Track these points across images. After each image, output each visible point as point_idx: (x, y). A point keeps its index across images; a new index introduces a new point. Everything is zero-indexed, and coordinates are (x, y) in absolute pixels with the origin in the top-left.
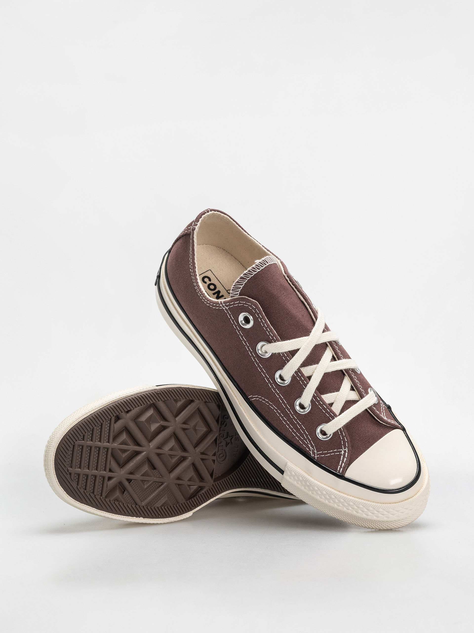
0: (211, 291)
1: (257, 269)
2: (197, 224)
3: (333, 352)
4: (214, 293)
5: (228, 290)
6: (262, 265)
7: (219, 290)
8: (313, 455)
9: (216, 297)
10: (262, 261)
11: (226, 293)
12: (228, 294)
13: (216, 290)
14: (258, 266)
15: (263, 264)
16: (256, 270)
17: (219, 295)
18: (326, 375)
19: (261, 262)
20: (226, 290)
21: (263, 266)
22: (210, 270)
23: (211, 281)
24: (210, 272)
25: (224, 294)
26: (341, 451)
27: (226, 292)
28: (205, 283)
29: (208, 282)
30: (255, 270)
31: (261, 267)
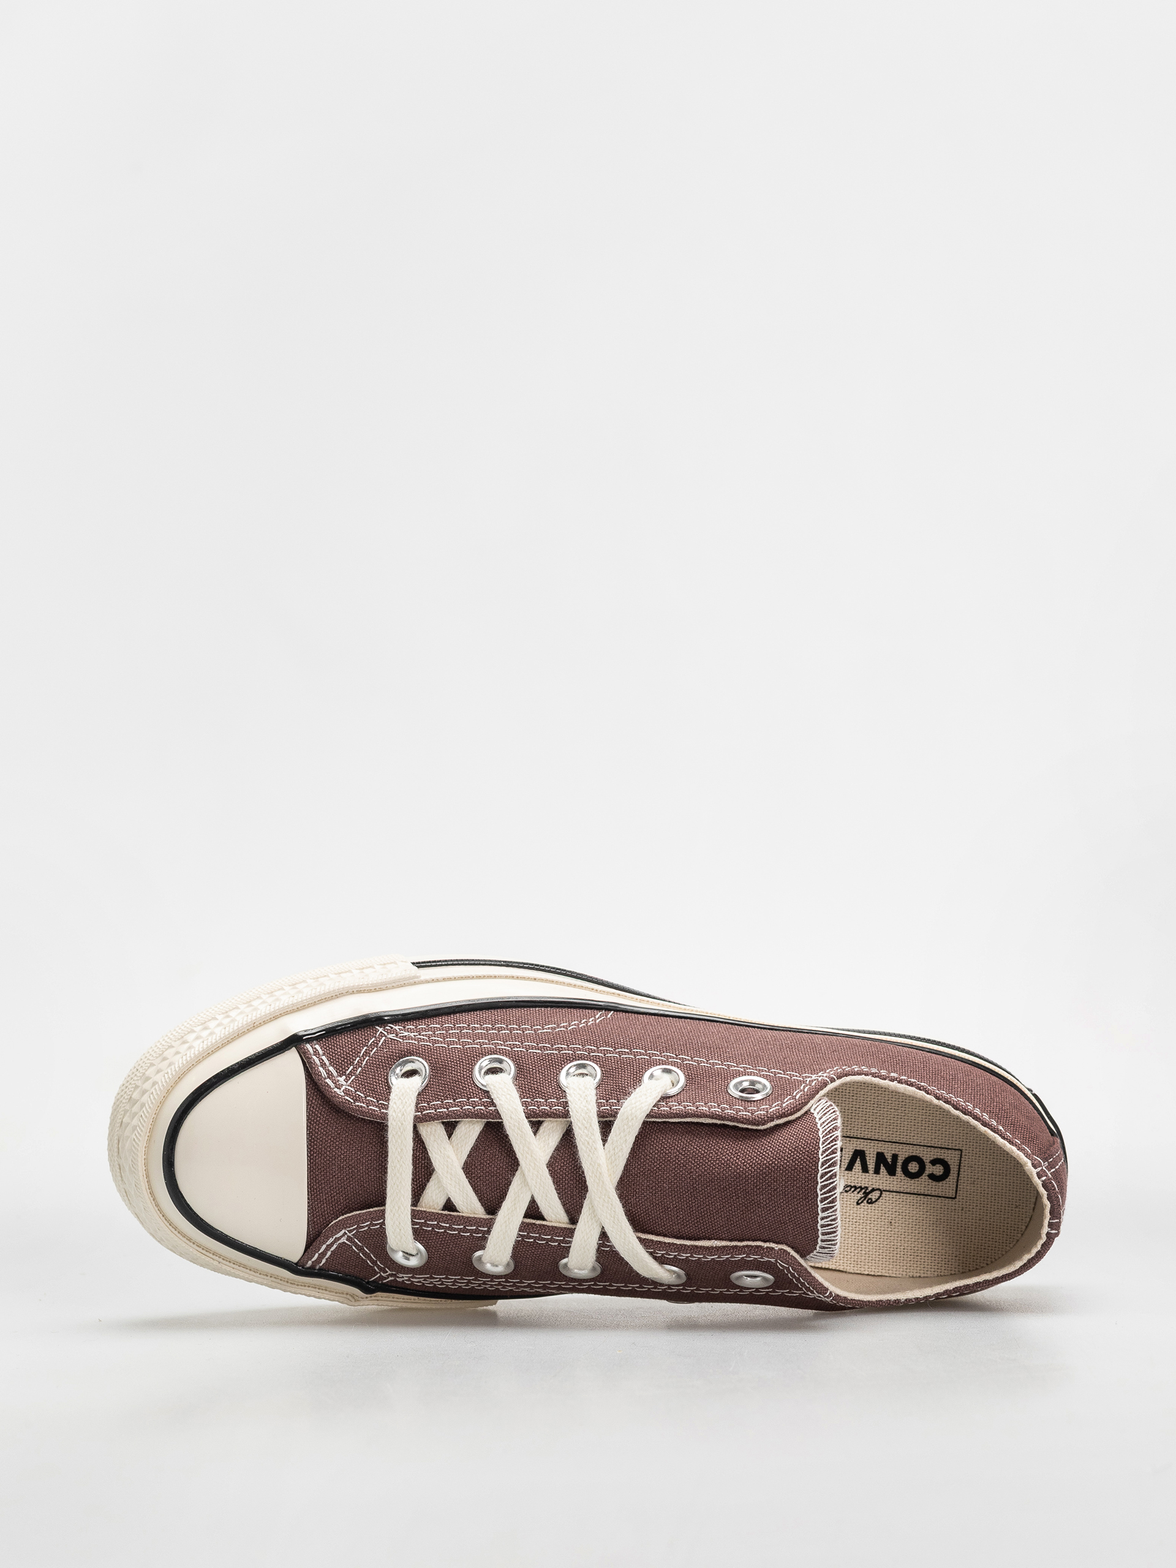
0: (907, 1156)
1: (826, 1172)
2: (1039, 1178)
3: (550, 1224)
4: (897, 1159)
5: (881, 1194)
6: (826, 1190)
7: (895, 1175)
8: (390, 1027)
9: (886, 1154)
10: (834, 1196)
11: (877, 1184)
12: (874, 1186)
13: (899, 1170)
14: (831, 1178)
15: (828, 1195)
16: (824, 1167)
17: (884, 1166)
18: (513, 1163)
19: (833, 1193)
20: (884, 1191)
21: (823, 1191)
22: (954, 1196)
23: (927, 1178)
24: (952, 1194)
25: (878, 1178)
26: (346, 1081)
27: (881, 1187)
28: (934, 1162)
29: (930, 1169)
30: (827, 1165)
31: (823, 1184)
